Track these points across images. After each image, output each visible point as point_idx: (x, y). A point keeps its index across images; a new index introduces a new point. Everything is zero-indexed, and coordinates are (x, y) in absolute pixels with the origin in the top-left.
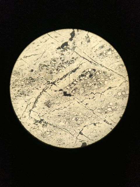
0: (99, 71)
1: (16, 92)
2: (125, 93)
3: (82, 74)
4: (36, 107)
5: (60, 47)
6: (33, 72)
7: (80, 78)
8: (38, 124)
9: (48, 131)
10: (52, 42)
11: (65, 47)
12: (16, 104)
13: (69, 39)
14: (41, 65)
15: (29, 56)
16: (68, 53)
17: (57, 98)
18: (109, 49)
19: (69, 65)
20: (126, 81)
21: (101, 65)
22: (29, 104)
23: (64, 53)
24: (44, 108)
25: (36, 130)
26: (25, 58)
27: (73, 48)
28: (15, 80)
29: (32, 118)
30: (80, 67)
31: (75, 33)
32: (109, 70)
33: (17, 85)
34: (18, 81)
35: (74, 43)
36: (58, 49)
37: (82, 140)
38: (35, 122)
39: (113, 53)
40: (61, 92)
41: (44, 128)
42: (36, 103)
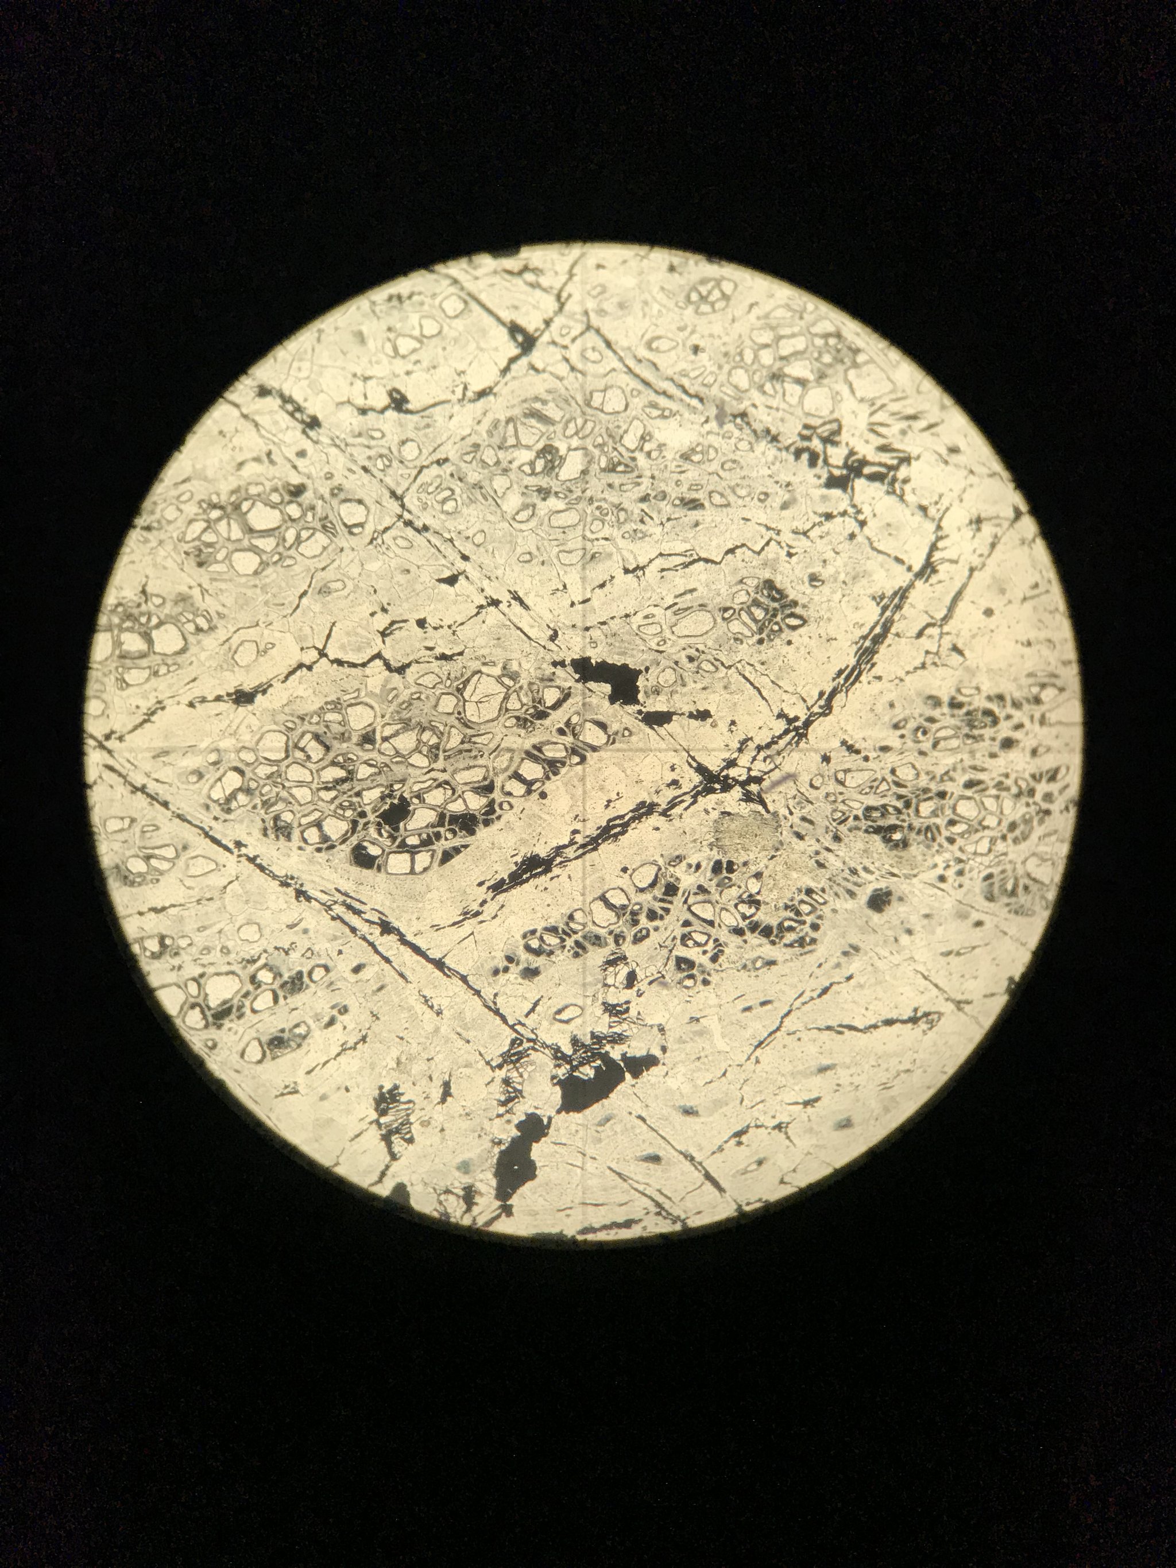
0: (327, 844)
1: (1032, 735)
2: (118, 643)
3: (472, 832)
4: (879, 598)
5: (628, 1076)
6: (869, 890)
7: (491, 804)
8: (872, 456)
9: (802, 382)
10: (690, 1119)
11: (587, 1072)
12: (1043, 635)
13: (551, 1131)
14: (801, 942)
15: (889, 1022)
16: (564, 1016)
17: (691, 659)
18: (227, 1023)
19: (571, 917)
20: (102, 746)
21: (301, 894)
22: (934, 631)
23: (603, 1025)
24: (813, 578)
25: (895, 407)
26: (926, 1015)
27: (521, 1055)
28: (1025, 837)
29: (924, 509)
30: (482, 893)
31: (494, 1183)
32: (239, 844)
33: (1018, 795)
34: (1005, 824)
35: (512, 1096)
36: (650, 1061)
37: (518, 281)
38: (903, 472)
39: (193, 988)
40: (659, 705)
41: (825, 412)
42: (878, 630)
